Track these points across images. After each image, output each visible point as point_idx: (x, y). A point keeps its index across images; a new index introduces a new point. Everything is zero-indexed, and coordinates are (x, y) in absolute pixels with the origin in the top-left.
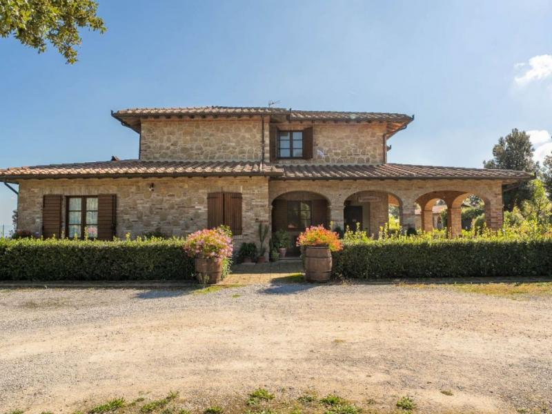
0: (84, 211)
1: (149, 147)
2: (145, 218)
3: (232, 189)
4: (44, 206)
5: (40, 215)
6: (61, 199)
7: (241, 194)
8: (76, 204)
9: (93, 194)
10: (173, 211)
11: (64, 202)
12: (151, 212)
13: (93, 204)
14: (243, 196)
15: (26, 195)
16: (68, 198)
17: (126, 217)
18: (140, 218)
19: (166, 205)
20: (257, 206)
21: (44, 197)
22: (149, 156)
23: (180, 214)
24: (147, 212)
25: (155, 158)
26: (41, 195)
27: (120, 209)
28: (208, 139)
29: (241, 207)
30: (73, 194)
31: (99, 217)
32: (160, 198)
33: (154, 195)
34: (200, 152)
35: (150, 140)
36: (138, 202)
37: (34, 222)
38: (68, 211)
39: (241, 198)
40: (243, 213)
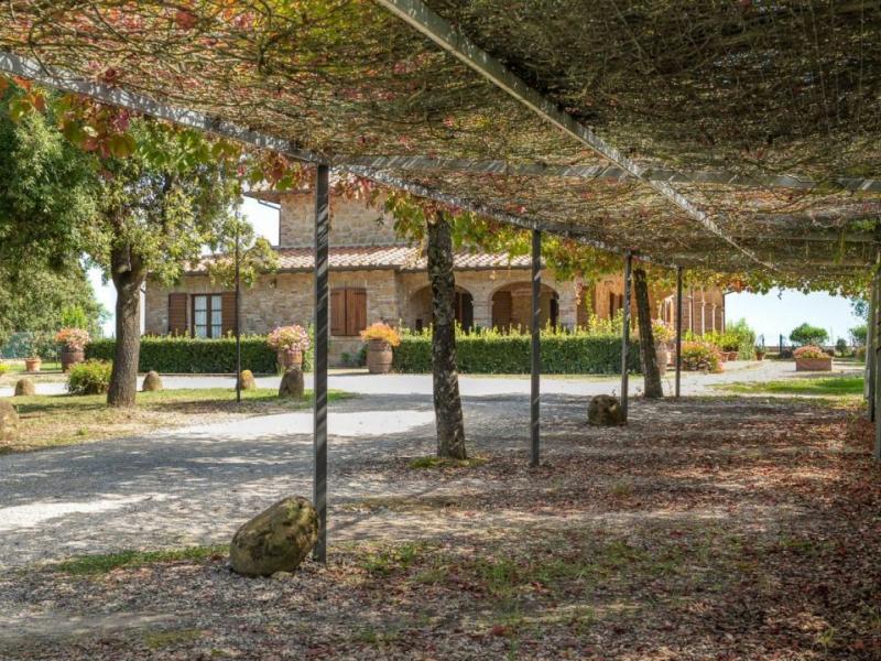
0: (209, 311)
1: (290, 230)
2: (268, 317)
3: (355, 284)
4: (170, 306)
5: (166, 315)
6: (186, 298)
7: (365, 289)
8: (201, 303)
9: (217, 292)
10: (296, 309)
11: (189, 301)
12: (274, 310)
13: (217, 303)
14: (368, 292)
15: (152, 294)
16: (193, 296)
17: (250, 316)
18: (263, 318)
19: (289, 303)
20: (382, 303)
21: (170, 296)
22: (290, 241)
23: (304, 313)
24: (270, 312)
25: (297, 243)
26: (167, 294)
27: (243, 308)
28: (357, 217)
29: (365, 305)
30: (198, 292)
31: (223, 317)
32: (283, 295)
33: (277, 292)
34: (347, 234)
35: (291, 221)
36: (262, 300)
37: (160, 323)
38: (193, 311)
39: (365, 294)
40: (368, 312)
